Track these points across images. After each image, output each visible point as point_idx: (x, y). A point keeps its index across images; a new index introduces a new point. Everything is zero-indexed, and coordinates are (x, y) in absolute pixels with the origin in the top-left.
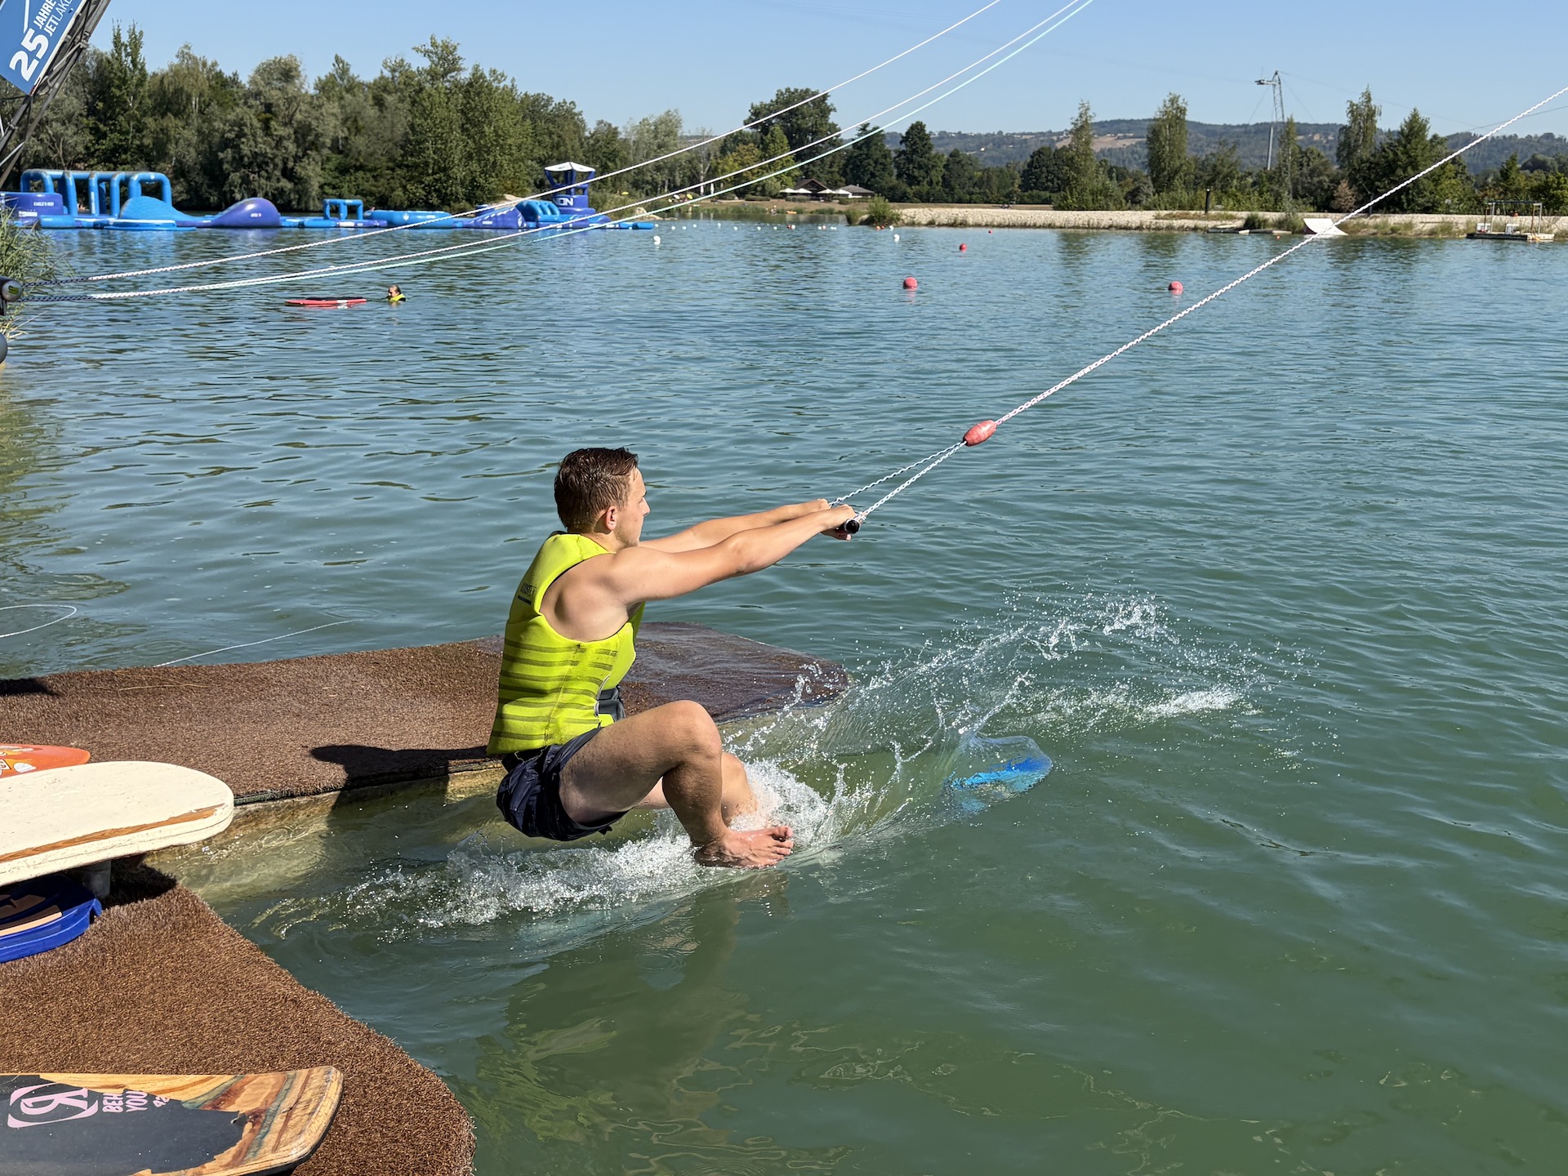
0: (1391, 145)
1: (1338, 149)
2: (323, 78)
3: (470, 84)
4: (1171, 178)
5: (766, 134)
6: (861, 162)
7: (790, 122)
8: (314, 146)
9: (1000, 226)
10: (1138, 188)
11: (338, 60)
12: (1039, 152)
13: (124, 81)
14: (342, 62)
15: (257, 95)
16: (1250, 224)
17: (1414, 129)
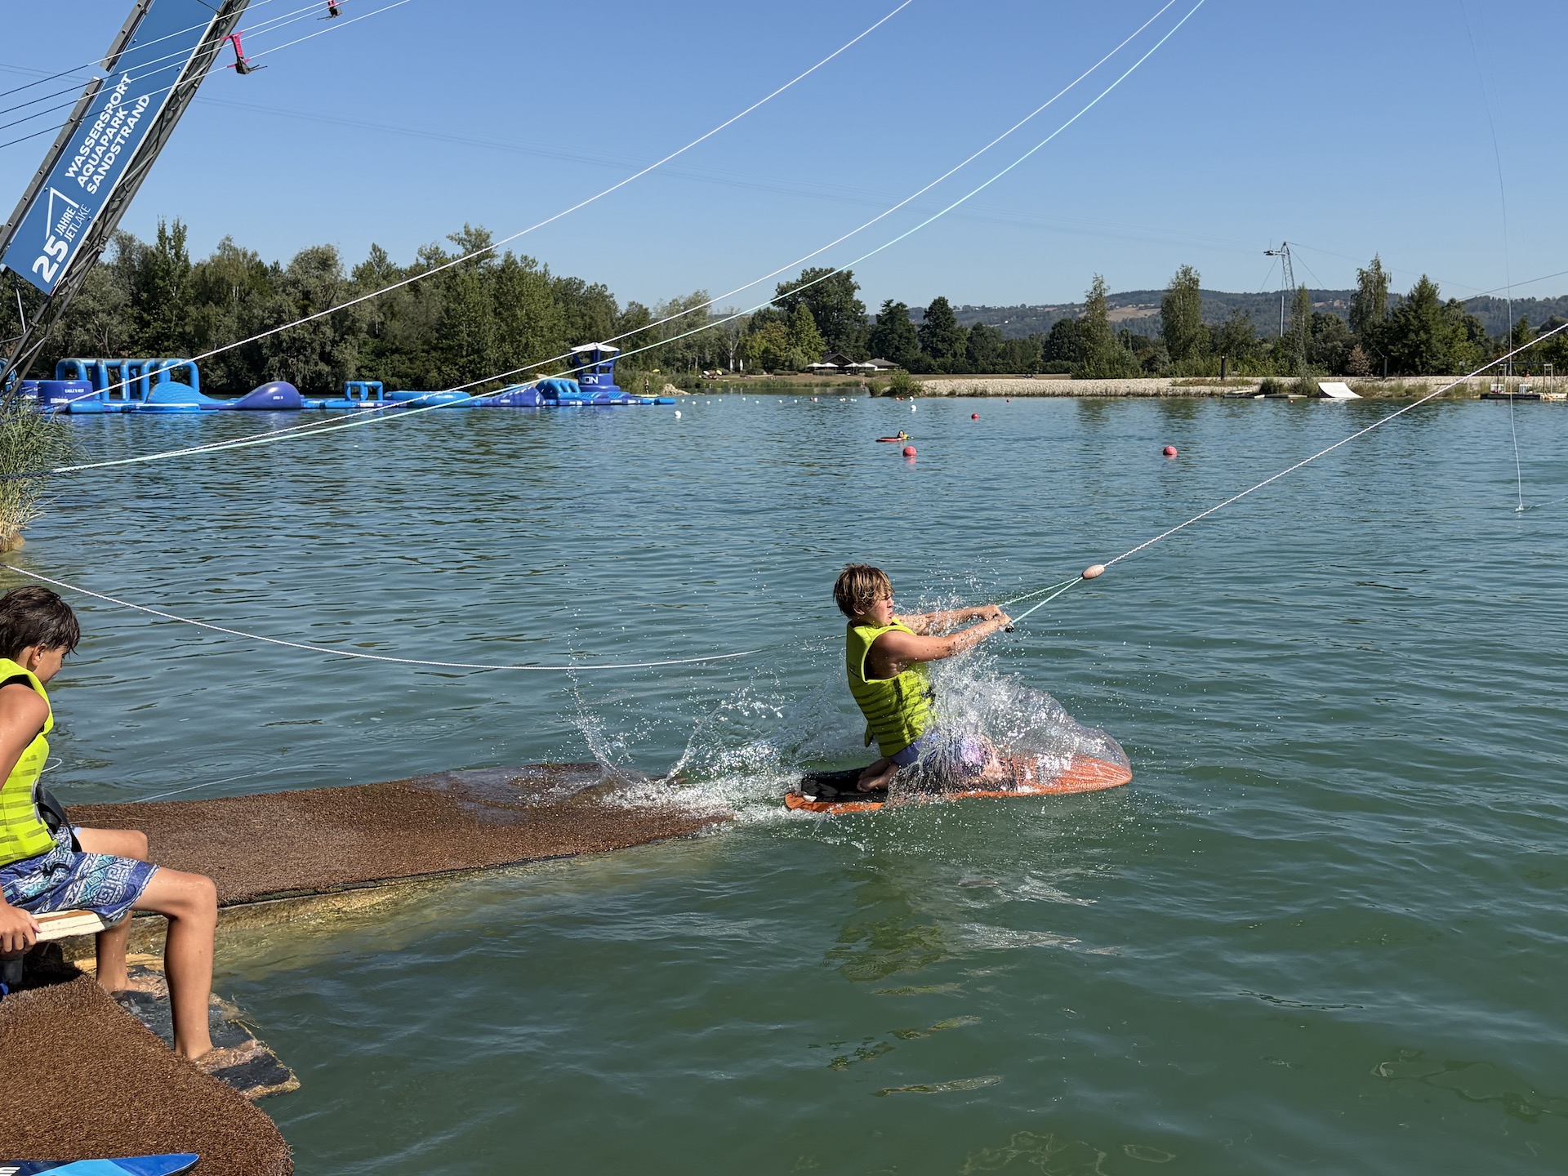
0: (1402, 310)
1: (1351, 314)
2: (361, 266)
3: (503, 270)
4: (1186, 346)
5: (793, 312)
6: (886, 337)
7: (816, 300)
8: (352, 331)
9: (1019, 395)
10: (1155, 356)
11: (375, 248)
12: (1060, 324)
13: (168, 273)
14: (379, 250)
15: (295, 283)
16: (1266, 389)
17: (1424, 295)
